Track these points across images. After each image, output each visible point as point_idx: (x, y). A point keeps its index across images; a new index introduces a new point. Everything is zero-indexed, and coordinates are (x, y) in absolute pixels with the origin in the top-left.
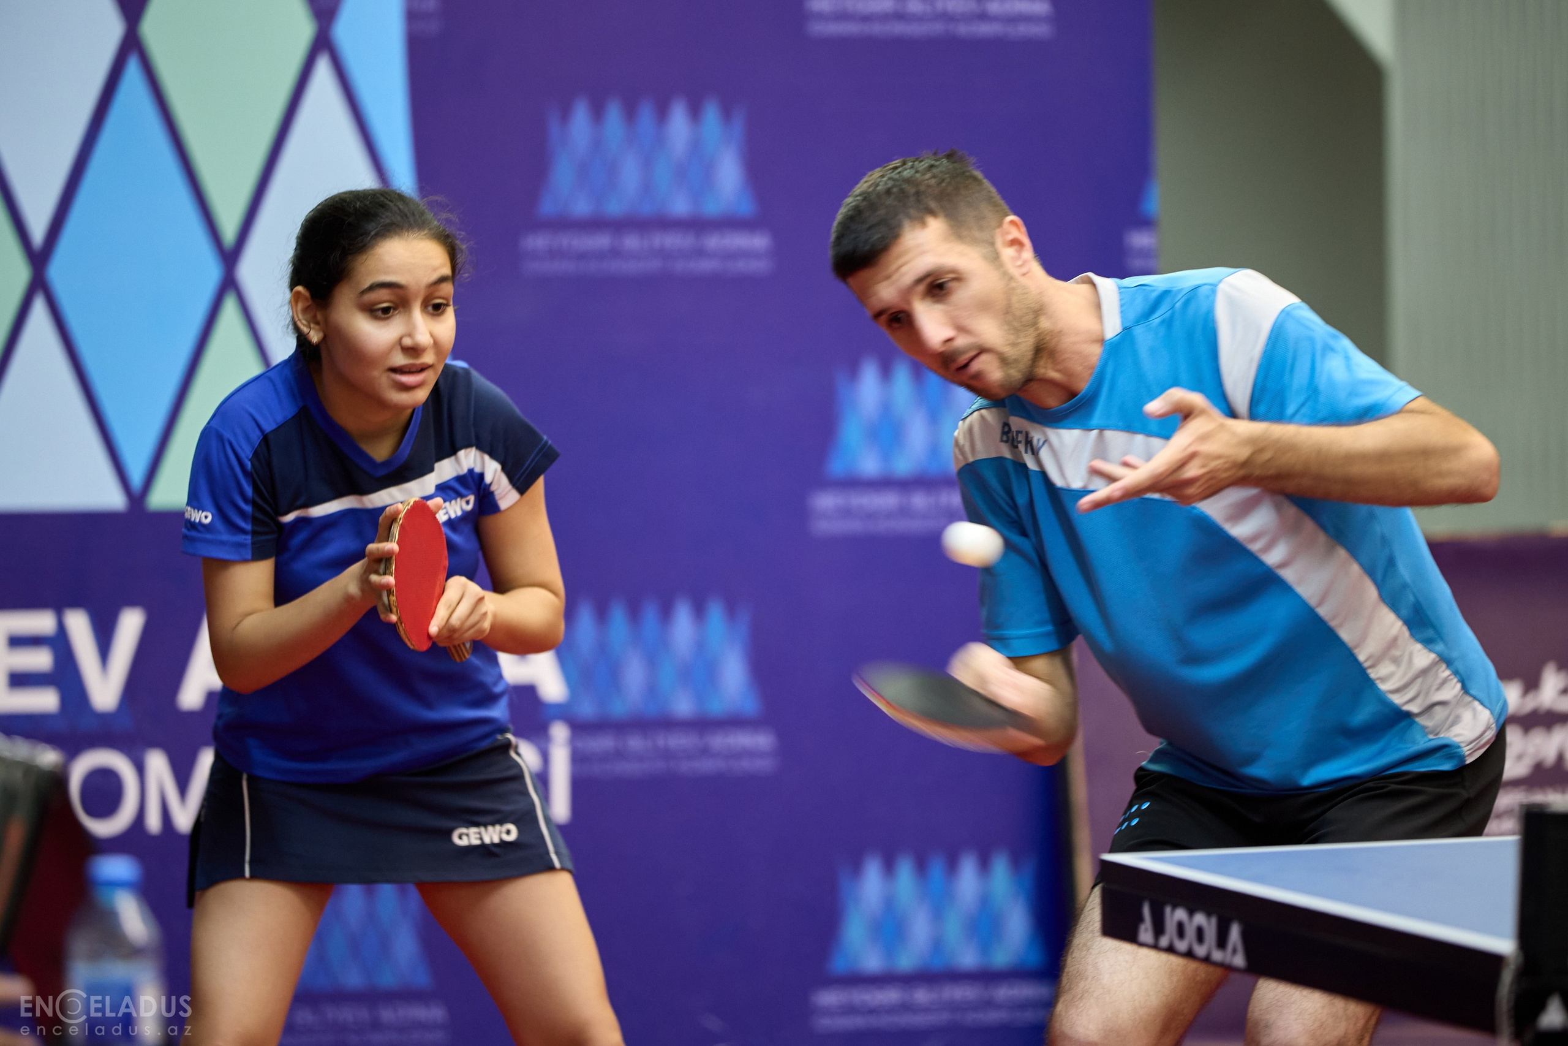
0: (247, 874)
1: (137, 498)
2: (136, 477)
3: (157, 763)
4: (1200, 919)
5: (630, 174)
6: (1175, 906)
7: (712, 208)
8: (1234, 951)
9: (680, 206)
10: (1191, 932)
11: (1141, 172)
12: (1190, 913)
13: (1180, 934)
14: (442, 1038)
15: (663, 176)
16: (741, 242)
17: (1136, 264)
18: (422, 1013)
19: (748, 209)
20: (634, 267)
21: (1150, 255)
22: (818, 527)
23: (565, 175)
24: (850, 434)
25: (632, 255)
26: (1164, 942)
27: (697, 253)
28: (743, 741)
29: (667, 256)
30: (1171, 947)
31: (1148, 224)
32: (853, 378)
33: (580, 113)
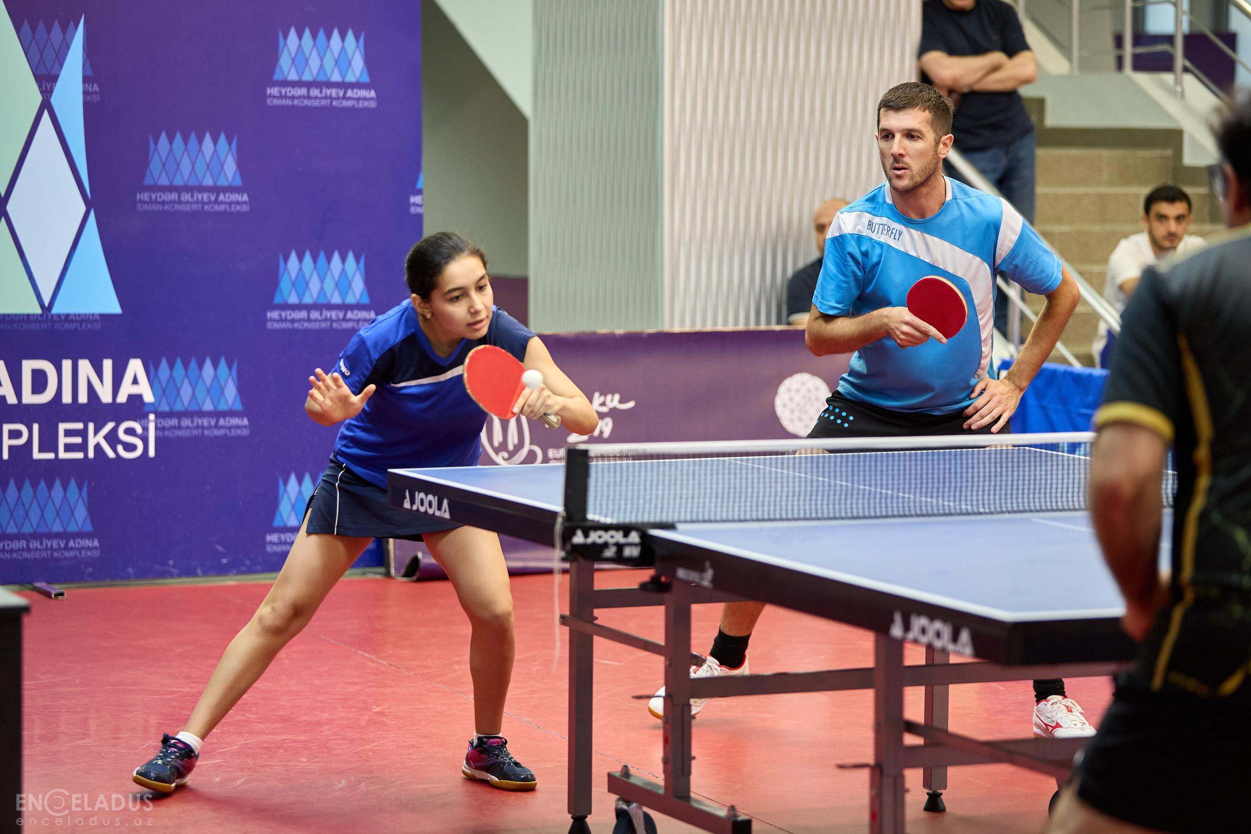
4: (430, 497)
5: (186, 166)
6: (419, 492)
7: (222, 182)
8: (445, 511)
9: (208, 182)
10: (426, 503)
11: (416, 169)
12: (426, 495)
13: (422, 504)
14: (96, 554)
15: (200, 167)
16: (236, 197)
17: (413, 210)
18: (87, 543)
19: (238, 182)
20: (187, 208)
21: (421, 206)
22: (269, 325)
23: (155, 166)
24: (285, 284)
25: (187, 202)
26: (415, 508)
27: (216, 202)
28: (235, 421)
29: (203, 203)
30: (418, 510)
31: (419, 192)
32: (286, 259)
33: (163, 138)
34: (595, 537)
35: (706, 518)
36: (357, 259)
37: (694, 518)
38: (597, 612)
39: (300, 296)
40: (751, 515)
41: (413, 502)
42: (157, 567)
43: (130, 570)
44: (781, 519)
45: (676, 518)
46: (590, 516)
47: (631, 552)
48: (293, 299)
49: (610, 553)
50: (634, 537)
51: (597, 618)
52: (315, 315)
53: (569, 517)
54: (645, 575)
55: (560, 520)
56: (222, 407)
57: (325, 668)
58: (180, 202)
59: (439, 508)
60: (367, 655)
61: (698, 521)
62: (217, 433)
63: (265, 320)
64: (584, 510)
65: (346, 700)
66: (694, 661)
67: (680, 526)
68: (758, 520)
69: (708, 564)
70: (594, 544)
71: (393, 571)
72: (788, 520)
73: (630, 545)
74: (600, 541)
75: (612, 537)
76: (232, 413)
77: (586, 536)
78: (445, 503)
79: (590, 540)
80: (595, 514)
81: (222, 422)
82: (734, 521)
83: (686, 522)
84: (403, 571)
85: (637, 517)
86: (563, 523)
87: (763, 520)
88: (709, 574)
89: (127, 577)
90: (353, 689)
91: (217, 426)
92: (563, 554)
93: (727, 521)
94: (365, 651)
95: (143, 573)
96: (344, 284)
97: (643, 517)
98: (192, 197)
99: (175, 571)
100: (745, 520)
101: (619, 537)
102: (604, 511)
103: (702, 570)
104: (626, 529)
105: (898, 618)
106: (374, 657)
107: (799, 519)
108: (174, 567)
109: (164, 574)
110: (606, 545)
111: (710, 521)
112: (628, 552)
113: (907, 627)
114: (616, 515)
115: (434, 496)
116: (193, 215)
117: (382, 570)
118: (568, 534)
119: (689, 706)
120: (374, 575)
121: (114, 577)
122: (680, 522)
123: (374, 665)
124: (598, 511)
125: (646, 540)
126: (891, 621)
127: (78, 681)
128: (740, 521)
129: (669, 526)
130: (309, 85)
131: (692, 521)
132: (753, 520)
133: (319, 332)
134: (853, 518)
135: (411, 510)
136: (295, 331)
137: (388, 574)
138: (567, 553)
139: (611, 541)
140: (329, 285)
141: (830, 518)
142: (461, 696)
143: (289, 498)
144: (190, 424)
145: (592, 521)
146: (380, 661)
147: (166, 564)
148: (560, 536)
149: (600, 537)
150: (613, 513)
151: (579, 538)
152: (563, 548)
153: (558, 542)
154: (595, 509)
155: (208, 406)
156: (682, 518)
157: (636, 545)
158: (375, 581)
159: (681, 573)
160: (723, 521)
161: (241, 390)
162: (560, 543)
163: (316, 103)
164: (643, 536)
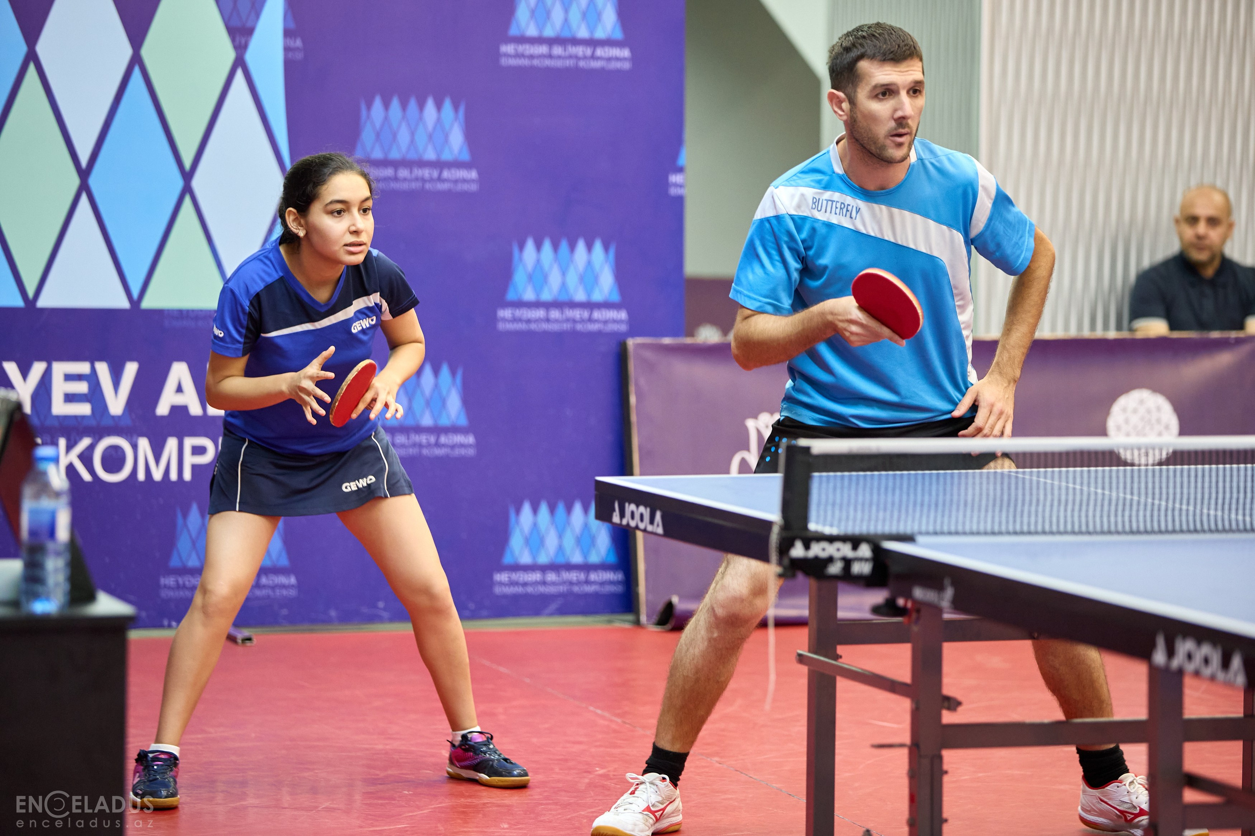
0: (237, 509)
1: (135, 303)
2: (135, 293)
3: (144, 444)
4: (642, 509)
5: (404, 137)
6: (630, 503)
7: (447, 156)
8: (658, 525)
9: (430, 155)
10: (637, 516)
11: (676, 141)
12: (638, 506)
13: (633, 517)
14: (293, 593)
15: (421, 138)
16: (462, 174)
17: (673, 191)
18: (282, 580)
19: (466, 156)
20: (405, 186)
21: (681, 186)
22: (501, 326)
23: (367, 136)
24: (519, 277)
25: (405, 180)
26: (624, 522)
27: (440, 179)
28: (459, 439)
29: (424, 180)
30: (628, 525)
31: (680, 170)
32: (522, 247)
33: (378, 103)
34: (818, 550)
35: (953, 529)
36: (606, 248)
37: (938, 528)
38: (841, 649)
39: (538, 292)
40: (1007, 527)
41: (622, 515)
42: (365, 610)
43: (333, 613)
44: (1044, 533)
45: (916, 528)
46: (813, 526)
47: (862, 568)
48: (529, 295)
49: (835, 569)
50: (865, 550)
51: (841, 657)
52: (555, 314)
53: (787, 525)
54: (878, 597)
55: (776, 530)
56: (444, 421)
57: (546, 726)
58: (396, 179)
59: (652, 521)
60: (599, 712)
61: (942, 533)
62: (439, 452)
63: (494, 319)
64: (804, 518)
65: (566, 760)
66: (946, 704)
67: (920, 539)
68: (1015, 533)
69: (947, 582)
70: (817, 559)
71: (643, 618)
72: (1052, 533)
73: (860, 559)
74: (823, 555)
75: (838, 550)
76: (454, 429)
77: (807, 547)
78: (658, 515)
79: (811, 554)
80: (817, 522)
81: (443, 439)
82: (986, 533)
83: (927, 533)
84: (655, 618)
85: (868, 526)
86: (780, 534)
87: (1022, 533)
88: (949, 593)
89: (328, 621)
90: (576, 748)
91: (437, 445)
92: (778, 570)
93: (978, 533)
94: (598, 707)
95: (348, 617)
96: (589, 278)
97: (876, 526)
98: (411, 172)
99: (385, 614)
100: (1000, 533)
101: (846, 550)
102: (829, 518)
103: (940, 588)
104: (855, 541)
105: (1161, 642)
106: (607, 714)
107: (1066, 533)
108: (385, 609)
109: (373, 619)
110: (830, 560)
111: (957, 533)
112: (858, 568)
113: (1171, 652)
114: (843, 524)
115: (646, 507)
116: (411, 195)
117: (630, 617)
118: (785, 546)
119: (940, 758)
120: (622, 622)
121: (313, 621)
122: (920, 533)
123: (606, 723)
124: (822, 518)
125: (880, 556)
126: (1152, 646)
127: (253, 735)
128: (993, 533)
129: (908, 538)
130: (550, 42)
131: (935, 533)
132: (1008, 533)
133: (560, 336)
134: (1132, 532)
135: (621, 524)
136: (530, 334)
137: (637, 623)
138: (785, 568)
139: (837, 555)
140: (572, 279)
141: (1102, 533)
142: (703, 759)
143: (522, 530)
144: (406, 441)
145: (816, 532)
146: (614, 718)
147: (376, 607)
148: (776, 548)
149: (824, 550)
150: (840, 520)
151: (798, 551)
152: (780, 563)
153: (774, 556)
154: (818, 516)
155: (427, 421)
156: (924, 528)
157: (866, 560)
158: (623, 630)
159: (919, 593)
160: (972, 533)
161: (467, 402)
162: (776, 555)
163: (559, 64)
164: (878, 551)
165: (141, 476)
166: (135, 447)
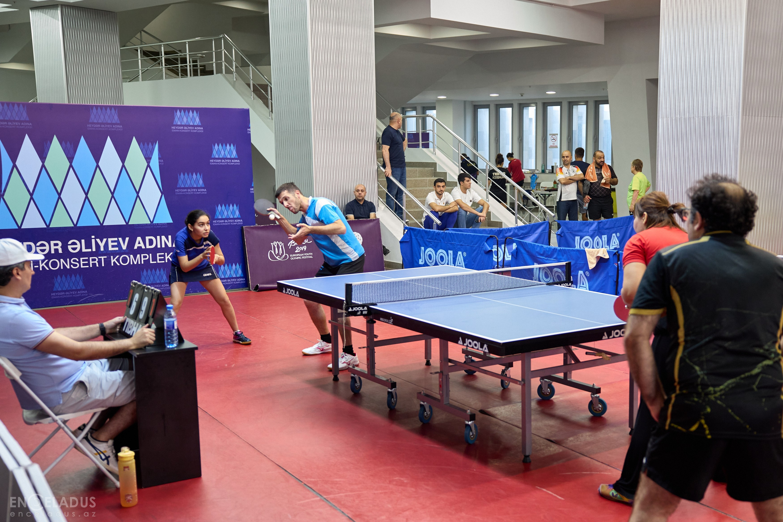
0: (178, 281)
1: (127, 223)
2: (127, 221)
3: (132, 256)
4: (292, 290)
5: (189, 182)
6: (288, 288)
7: (199, 186)
8: (297, 295)
9: (195, 186)
10: (291, 292)
11: (252, 180)
13: (289, 292)
15: (193, 182)
16: (203, 190)
17: (251, 192)
19: (203, 186)
21: (253, 191)
23: (180, 182)
24: (217, 213)
25: (190, 192)
27: (198, 191)
29: (194, 192)
31: (252, 187)
32: (218, 206)
33: (182, 174)
34: (354, 309)
36: (237, 206)
39: (222, 216)
41: (286, 291)
45: (375, 302)
48: (220, 217)
49: (359, 313)
50: (366, 308)
52: (226, 221)
53: (346, 301)
54: (366, 320)
55: (344, 303)
58: (188, 192)
59: (296, 293)
61: (383, 302)
64: (350, 300)
68: (399, 301)
69: (391, 317)
70: (355, 311)
71: (251, 289)
75: (360, 309)
77: (352, 309)
78: (297, 292)
79: (353, 310)
82: (392, 301)
84: (254, 289)
85: (366, 303)
88: (392, 320)
93: (390, 301)
96: (233, 213)
98: (191, 190)
100: (395, 301)
101: (361, 308)
102: (357, 301)
103: (389, 319)
104: (363, 306)
105: (460, 338)
110: (358, 311)
112: (364, 313)
114: (360, 302)
116: (191, 195)
117: (248, 289)
119: (374, 349)
120: (245, 290)
122: (378, 303)
129: (375, 305)
130: (221, 159)
132: (397, 301)
133: (228, 226)
140: (229, 213)
143: (221, 271)
145: (354, 305)
148: (345, 307)
149: (356, 309)
151: (350, 310)
154: (354, 301)
157: (366, 310)
159: (382, 319)
162: (345, 311)
163: (224, 164)
164: (368, 308)
165: (132, 263)
166: (130, 257)
